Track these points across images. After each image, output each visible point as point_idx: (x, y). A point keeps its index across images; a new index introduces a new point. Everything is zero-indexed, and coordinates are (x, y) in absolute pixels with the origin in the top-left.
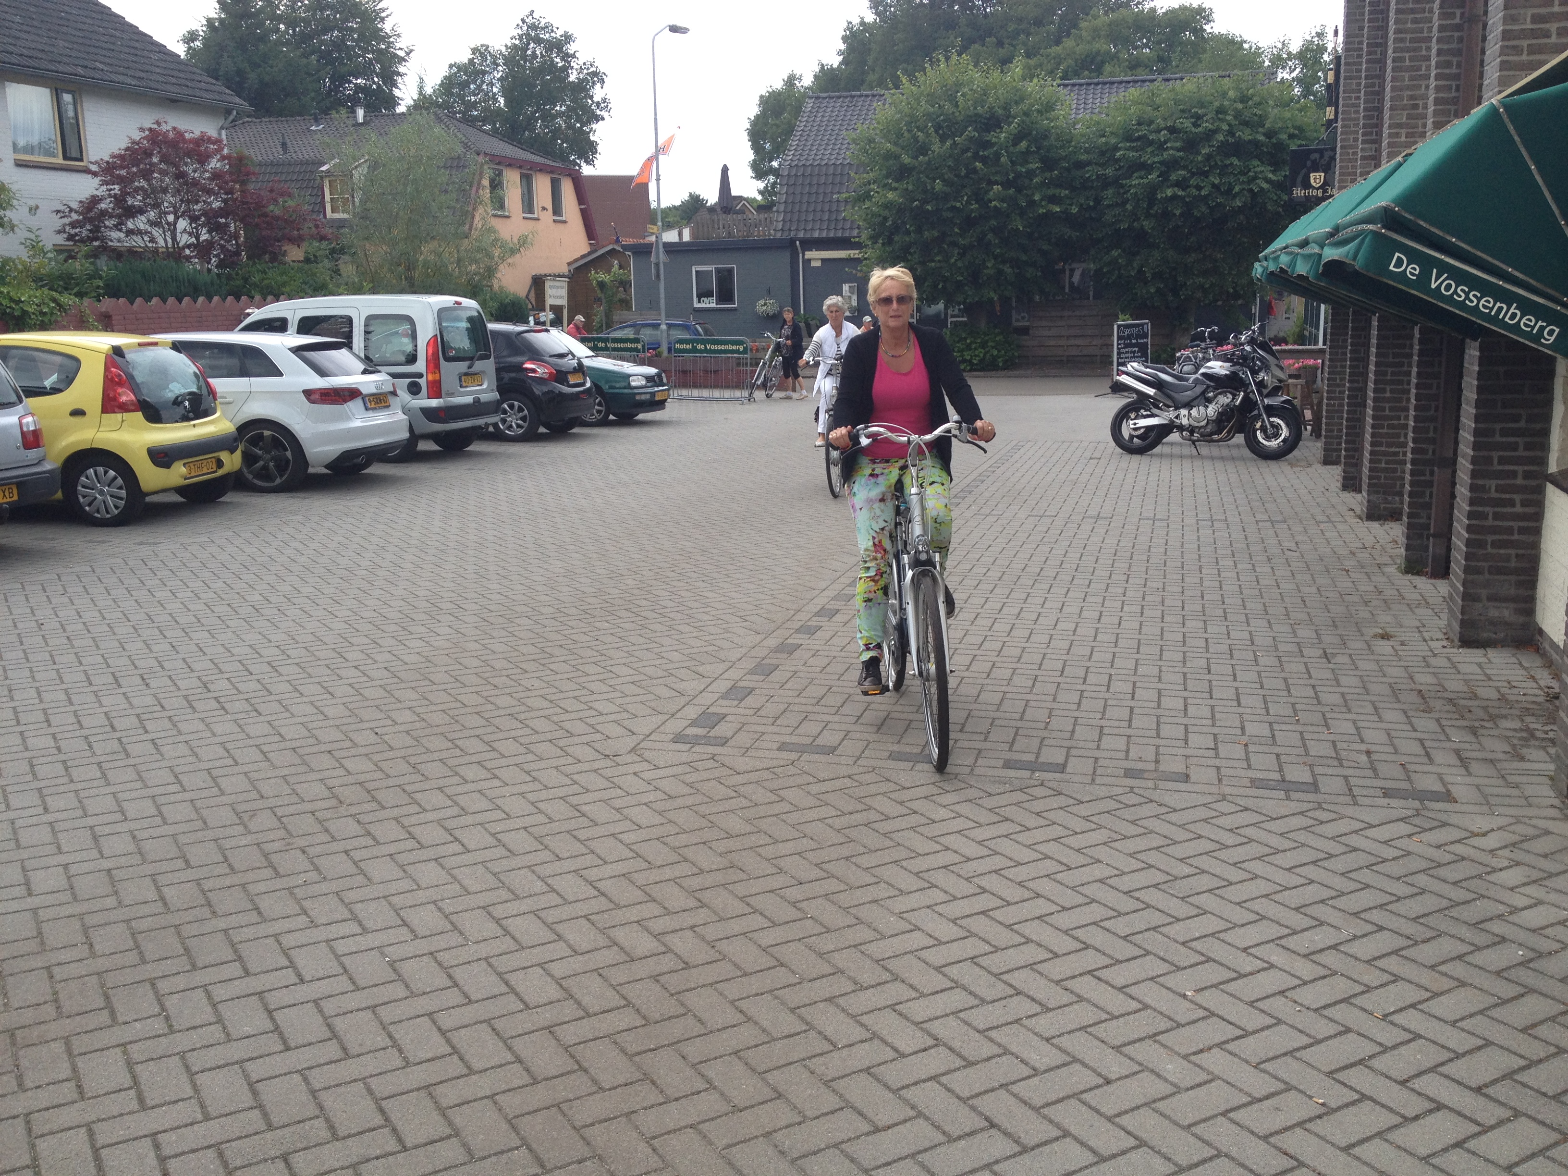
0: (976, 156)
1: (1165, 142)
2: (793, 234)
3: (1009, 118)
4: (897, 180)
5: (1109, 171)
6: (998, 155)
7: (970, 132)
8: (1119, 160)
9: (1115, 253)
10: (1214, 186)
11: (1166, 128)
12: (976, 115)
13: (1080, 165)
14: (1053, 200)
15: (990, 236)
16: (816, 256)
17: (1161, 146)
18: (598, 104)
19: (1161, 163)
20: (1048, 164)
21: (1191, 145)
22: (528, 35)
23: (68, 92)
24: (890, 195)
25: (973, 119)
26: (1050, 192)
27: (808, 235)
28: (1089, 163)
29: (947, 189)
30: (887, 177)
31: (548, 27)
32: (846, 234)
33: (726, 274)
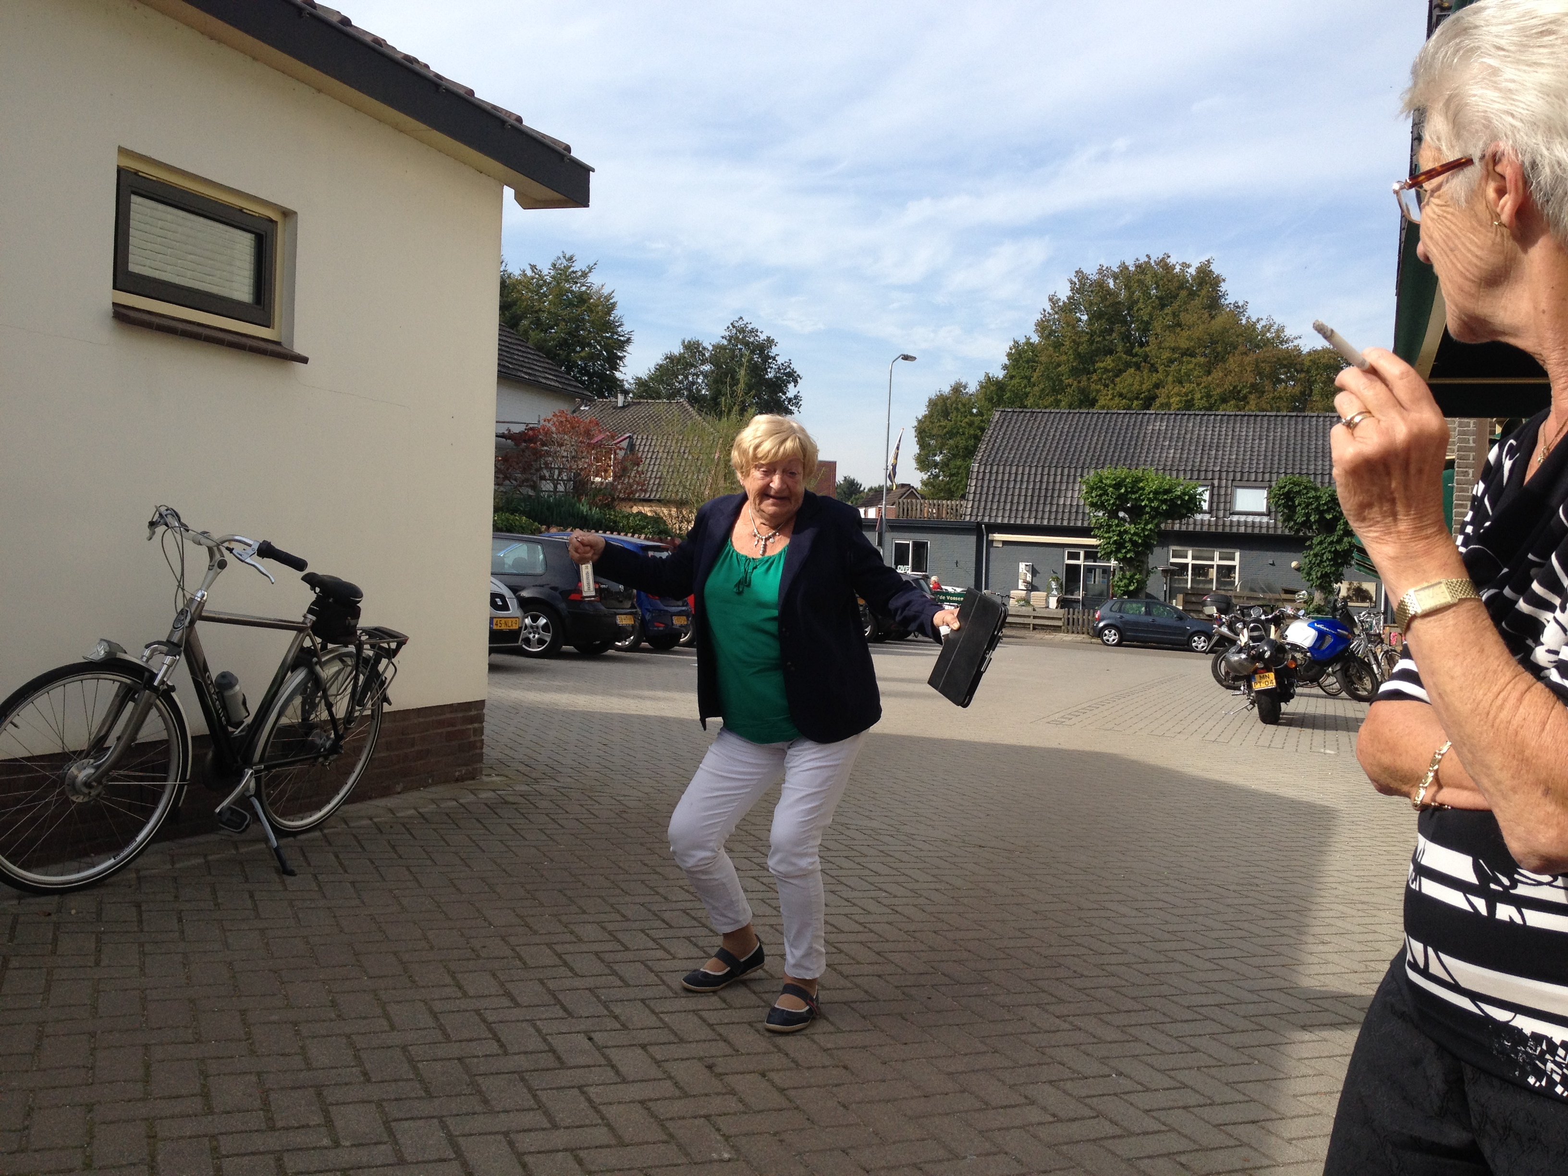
2: (979, 519)
16: (999, 538)
18: (790, 400)
22: (736, 337)
27: (993, 521)
31: (754, 332)
32: (1025, 522)
33: (920, 548)
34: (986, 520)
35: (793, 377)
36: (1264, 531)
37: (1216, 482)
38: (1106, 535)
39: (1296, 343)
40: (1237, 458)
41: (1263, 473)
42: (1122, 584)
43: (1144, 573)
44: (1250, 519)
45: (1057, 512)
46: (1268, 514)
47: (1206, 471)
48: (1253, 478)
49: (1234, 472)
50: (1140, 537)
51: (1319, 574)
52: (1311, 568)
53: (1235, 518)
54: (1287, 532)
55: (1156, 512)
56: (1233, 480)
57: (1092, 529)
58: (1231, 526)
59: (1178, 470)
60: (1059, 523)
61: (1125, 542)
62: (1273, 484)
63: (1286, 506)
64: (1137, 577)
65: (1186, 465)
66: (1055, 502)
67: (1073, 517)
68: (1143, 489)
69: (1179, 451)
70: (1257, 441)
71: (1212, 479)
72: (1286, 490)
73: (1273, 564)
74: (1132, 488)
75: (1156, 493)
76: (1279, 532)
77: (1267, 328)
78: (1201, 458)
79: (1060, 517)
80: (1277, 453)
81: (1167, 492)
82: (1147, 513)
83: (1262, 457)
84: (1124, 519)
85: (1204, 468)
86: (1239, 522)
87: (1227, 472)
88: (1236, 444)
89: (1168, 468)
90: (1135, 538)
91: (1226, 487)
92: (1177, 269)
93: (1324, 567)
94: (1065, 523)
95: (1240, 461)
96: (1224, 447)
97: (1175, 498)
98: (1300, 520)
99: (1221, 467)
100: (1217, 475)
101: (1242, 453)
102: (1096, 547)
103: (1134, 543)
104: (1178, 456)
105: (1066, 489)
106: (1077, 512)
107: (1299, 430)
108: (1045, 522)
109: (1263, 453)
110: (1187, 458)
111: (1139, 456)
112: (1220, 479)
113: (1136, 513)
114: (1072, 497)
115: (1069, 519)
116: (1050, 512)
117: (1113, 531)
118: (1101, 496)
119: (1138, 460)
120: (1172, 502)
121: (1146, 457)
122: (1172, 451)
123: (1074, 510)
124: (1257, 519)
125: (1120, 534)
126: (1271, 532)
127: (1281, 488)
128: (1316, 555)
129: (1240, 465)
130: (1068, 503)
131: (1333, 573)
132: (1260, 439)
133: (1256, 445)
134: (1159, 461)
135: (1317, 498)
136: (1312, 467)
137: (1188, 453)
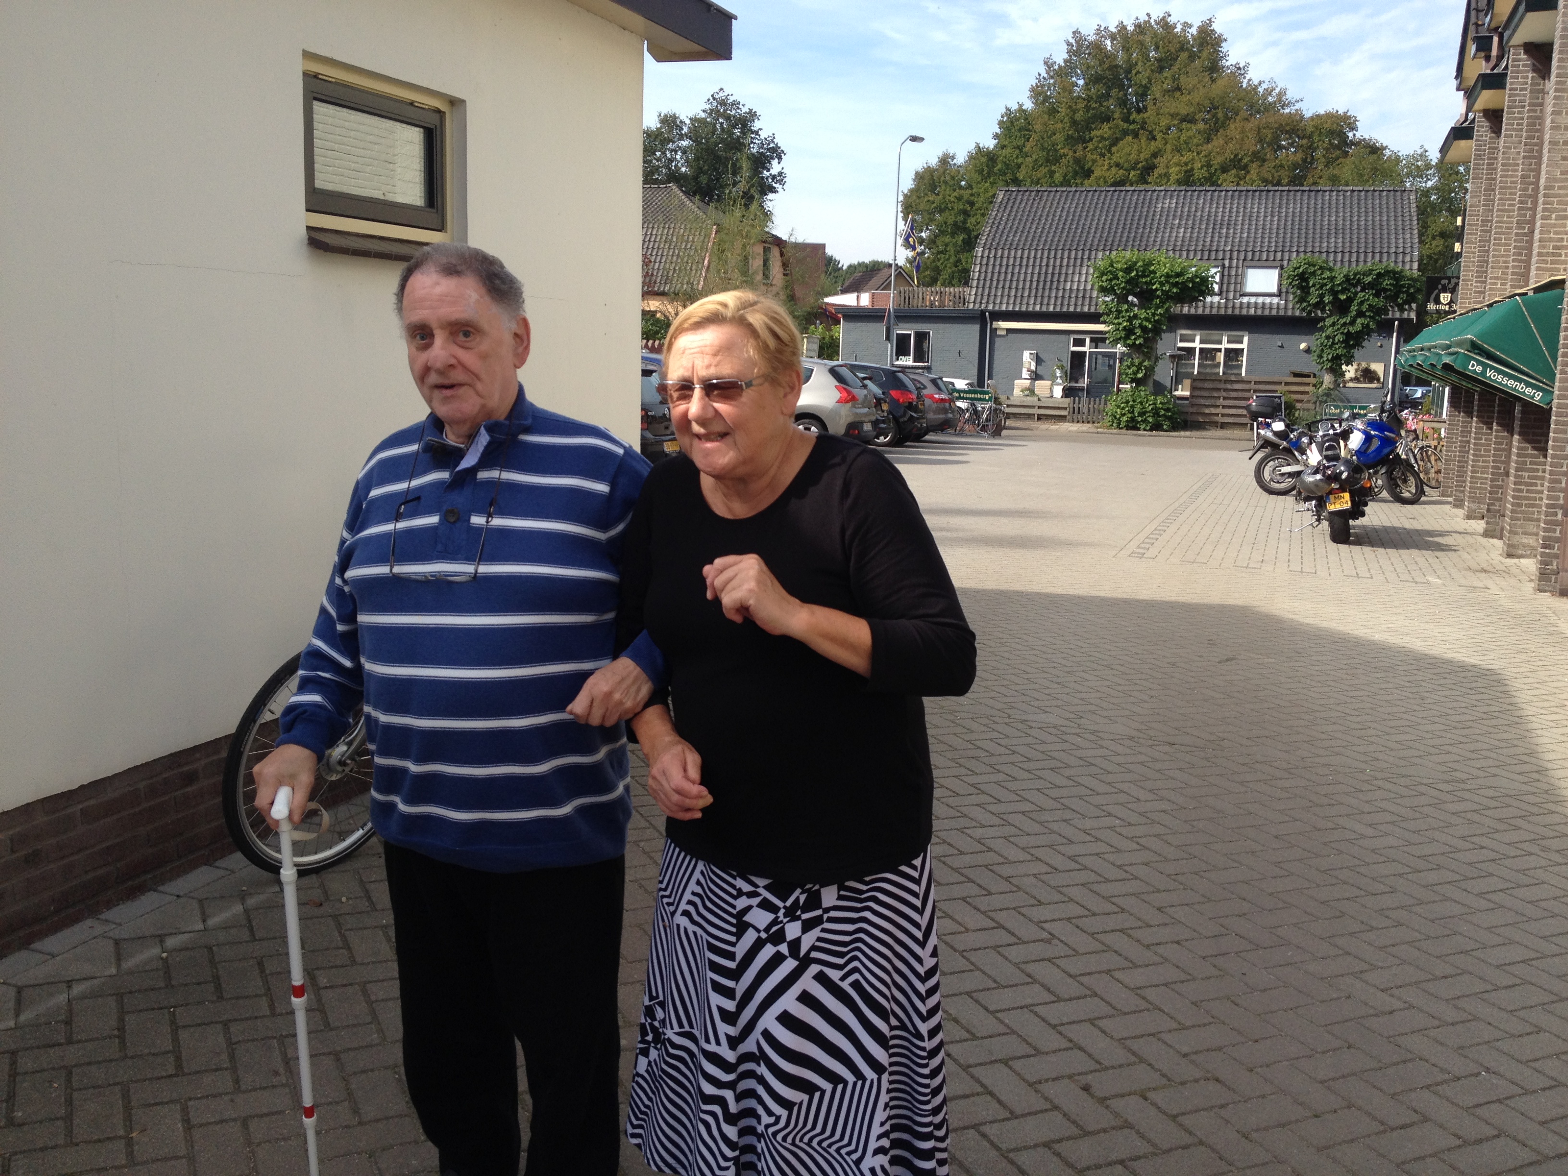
2: (983, 306)
16: (1003, 326)
18: (774, 177)
22: (717, 110)
27: (997, 308)
31: (735, 104)
32: (1031, 309)
33: (922, 337)
34: (990, 307)
35: (777, 153)
36: (1274, 312)
37: (1227, 263)
38: (1116, 321)
39: (1297, 106)
40: (1248, 237)
41: (1275, 252)
42: (1130, 371)
43: (1153, 359)
44: (1260, 300)
45: (1063, 297)
46: (1279, 295)
47: (1217, 251)
48: (1264, 258)
49: (1246, 251)
50: (1150, 322)
51: (1330, 357)
52: (1322, 350)
53: (1245, 300)
54: (1297, 313)
55: (1167, 297)
56: (1244, 260)
57: (1101, 315)
58: (1241, 308)
59: (1188, 251)
60: (1065, 309)
61: (1135, 328)
62: (1285, 263)
63: (1300, 287)
64: (1146, 363)
65: (1196, 245)
66: (1061, 287)
67: (1080, 303)
68: (1154, 272)
69: (1189, 230)
70: (1269, 218)
71: (1223, 259)
72: (1301, 270)
73: (1282, 347)
74: (1143, 271)
75: (1168, 276)
76: (1290, 313)
77: (1269, 91)
78: (1212, 237)
79: (1066, 302)
80: (1289, 231)
81: (1178, 275)
82: (1158, 297)
83: (1274, 235)
84: (1132, 304)
85: (1214, 248)
86: (1249, 303)
87: (1239, 251)
88: (1247, 222)
89: (1178, 248)
90: (1146, 324)
91: (1237, 267)
92: (1178, 29)
93: (1336, 349)
94: (1072, 309)
95: (1252, 239)
96: (1235, 224)
97: (1187, 281)
98: (1314, 300)
99: (1232, 246)
100: (1228, 256)
101: (1253, 231)
102: (1106, 333)
103: (1144, 329)
104: (1188, 235)
105: (1073, 273)
106: (1084, 297)
107: (1312, 206)
108: (1051, 309)
109: (1275, 231)
110: (1198, 237)
111: (1148, 237)
112: (1231, 259)
113: (1146, 297)
114: (1079, 281)
115: (1076, 305)
116: (1056, 297)
117: (1123, 317)
118: (1111, 280)
119: (1148, 241)
120: (1183, 287)
121: (1156, 237)
122: (1182, 230)
123: (1081, 295)
124: (1268, 300)
125: (1130, 320)
126: (1282, 313)
127: (1296, 269)
128: (1328, 337)
129: (1251, 244)
130: (1075, 287)
131: (1345, 355)
132: (1272, 216)
133: (1268, 223)
134: (1169, 241)
135: (1332, 279)
136: (1325, 244)
137: (1198, 232)
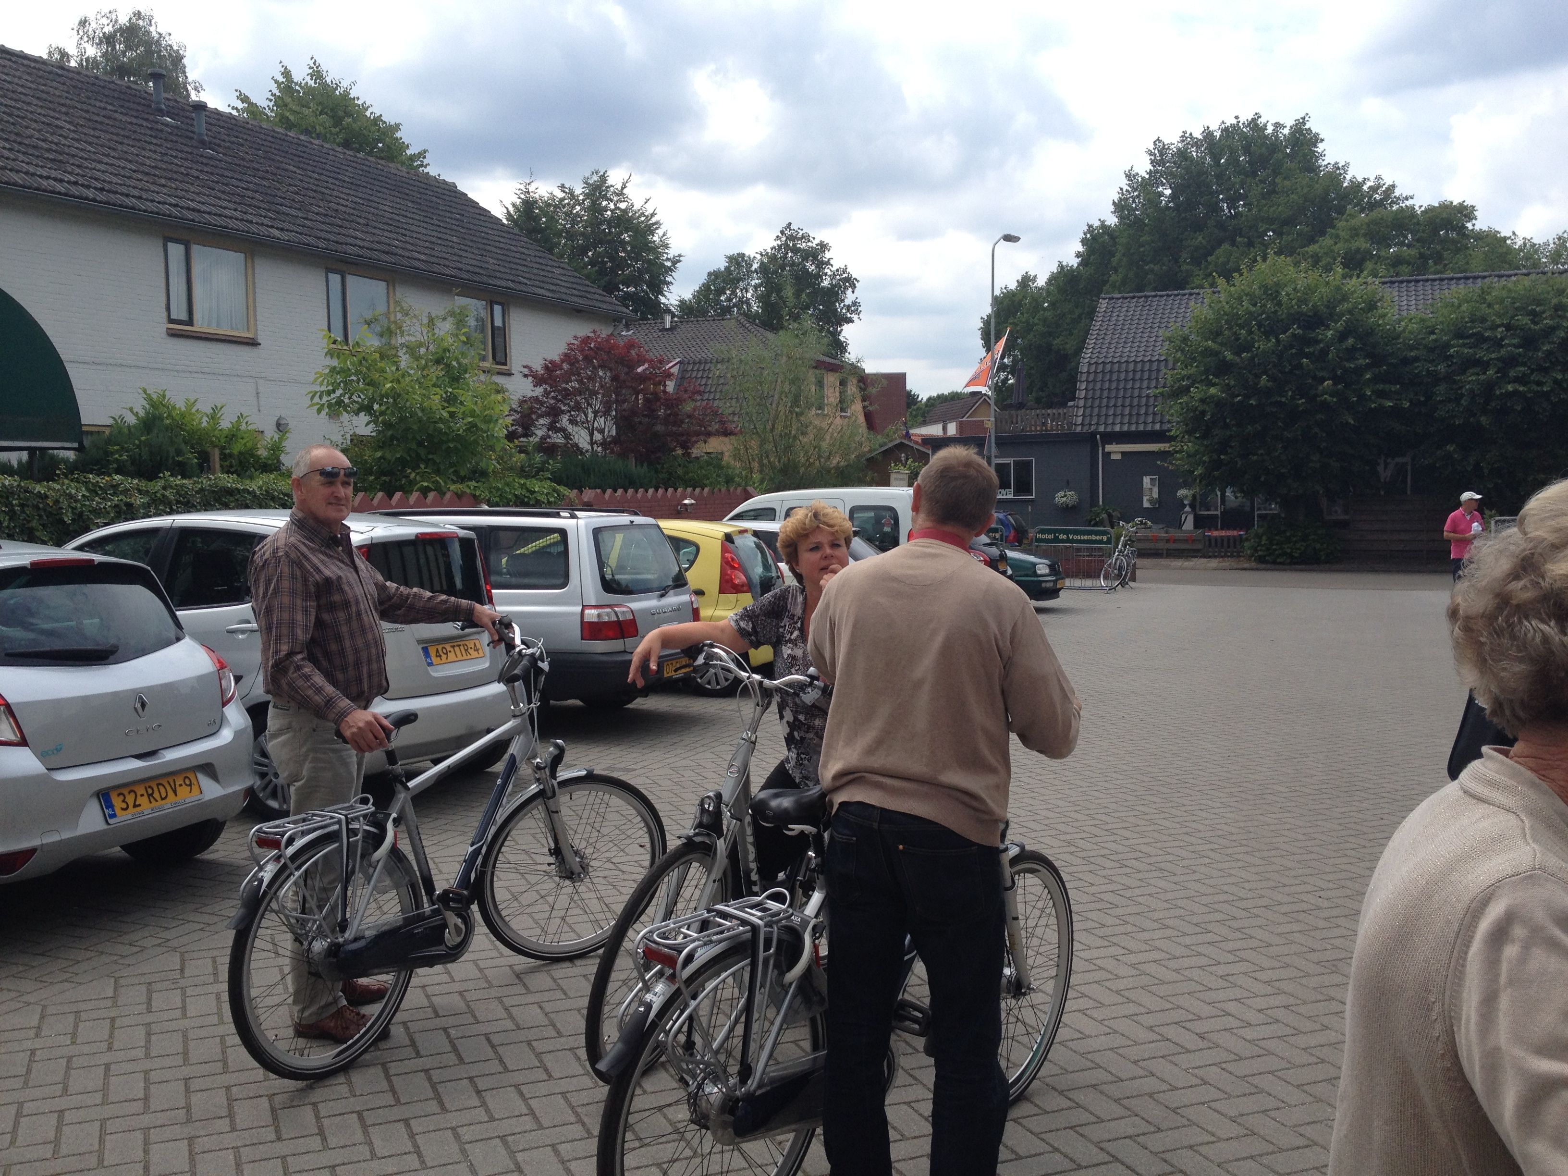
0: (1302, 354)
1: (1502, 339)
2: (1093, 428)
3: (1333, 316)
4: (1216, 376)
5: (1441, 368)
6: (1324, 352)
7: (1295, 329)
8: (1452, 356)
9: (1450, 448)
10: (1556, 381)
11: (1502, 325)
12: (1298, 313)
13: (1406, 361)
14: (1382, 394)
15: (1316, 430)
16: (1116, 450)
17: (1498, 344)
18: (848, 307)
19: (1497, 359)
20: (1377, 360)
21: (1529, 341)
22: (786, 245)
23: (498, 303)
24: (1213, 390)
25: (1297, 318)
26: (1380, 387)
27: (1109, 429)
28: (1416, 359)
29: (1270, 384)
30: (1207, 372)
31: (806, 238)
32: (1149, 428)
33: (1021, 467)
34: (1102, 428)
77: (1374, 189)
92: (1270, 130)
